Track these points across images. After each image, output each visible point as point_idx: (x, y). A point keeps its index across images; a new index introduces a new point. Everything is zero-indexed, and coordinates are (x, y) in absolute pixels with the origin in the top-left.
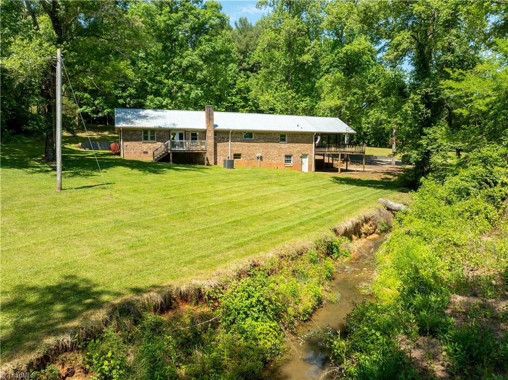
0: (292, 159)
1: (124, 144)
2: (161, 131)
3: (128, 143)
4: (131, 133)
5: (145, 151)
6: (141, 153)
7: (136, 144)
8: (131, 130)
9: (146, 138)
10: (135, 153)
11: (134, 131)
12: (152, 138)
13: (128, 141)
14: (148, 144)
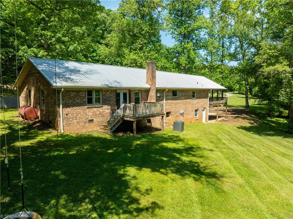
0: (198, 113)
1: (64, 113)
2: (108, 91)
3: (68, 110)
4: (72, 94)
5: (90, 119)
6: (85, 123)
7: (80, 110)
8: (73, 91)
9: (90, 101)
10: (78, 123)
11: (76, 91)
12: (98, 101)
13: (69, 107)
14: (93, 109)
